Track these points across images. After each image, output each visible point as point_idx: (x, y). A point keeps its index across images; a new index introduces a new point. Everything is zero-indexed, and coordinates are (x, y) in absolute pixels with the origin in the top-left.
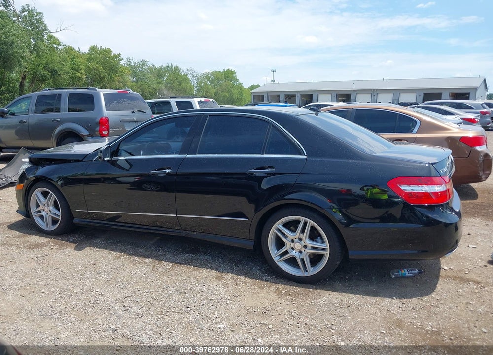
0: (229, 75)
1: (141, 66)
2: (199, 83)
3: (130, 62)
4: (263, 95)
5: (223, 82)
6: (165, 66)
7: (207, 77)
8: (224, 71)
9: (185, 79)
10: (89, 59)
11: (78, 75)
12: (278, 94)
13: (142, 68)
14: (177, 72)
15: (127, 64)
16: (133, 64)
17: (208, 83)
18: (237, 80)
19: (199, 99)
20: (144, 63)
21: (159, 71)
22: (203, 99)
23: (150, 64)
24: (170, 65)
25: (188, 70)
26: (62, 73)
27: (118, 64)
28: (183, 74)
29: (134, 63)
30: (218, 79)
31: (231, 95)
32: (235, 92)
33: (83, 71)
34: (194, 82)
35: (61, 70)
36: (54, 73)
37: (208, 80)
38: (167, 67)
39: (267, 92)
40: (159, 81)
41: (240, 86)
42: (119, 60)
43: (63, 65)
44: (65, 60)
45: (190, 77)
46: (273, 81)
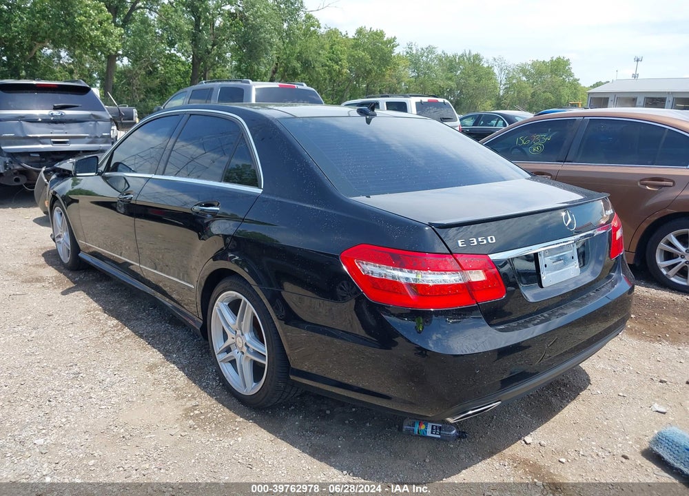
0: (559, 67)
1: (426, 54)
2: (509, 79)
3: (411, 48)
4: (608, 98)
5: (548, 77)
6: (460, 54)
7: (523, 70)
8: (552, 61)
9: (489, 73)
10: (356, 46)
11: (337, 67)
12: (633, 96)
13: (427, 57)
14: (477, 62)
15: (407, 53)
16: (414, 52)
17: (524, 78)
18: (571, 75)
19: (418, 99)
20: (430, 50)
21: (451, 61)
22: (425, 99)
23: (439, 51)
24: (467, 53)
25: (495, 59)
26: (316, 65)
27: (391, 52)
28: (486, 65)
29: (417, 50)
30: (540, 73)
31: (559, 97)
32: (566, 93)
33: (345, 63)
34: (501, 78)
35: (316, 61)
36: (307, 65)
37: (524, 74)
38: (462, 56)
39: (615, 93)
40: (450, 75)
41: (575, 85)
42: (393, 47)
43: (319, 54)
44: (322, 47)
45: (496, 70)
46: (635, 76)
